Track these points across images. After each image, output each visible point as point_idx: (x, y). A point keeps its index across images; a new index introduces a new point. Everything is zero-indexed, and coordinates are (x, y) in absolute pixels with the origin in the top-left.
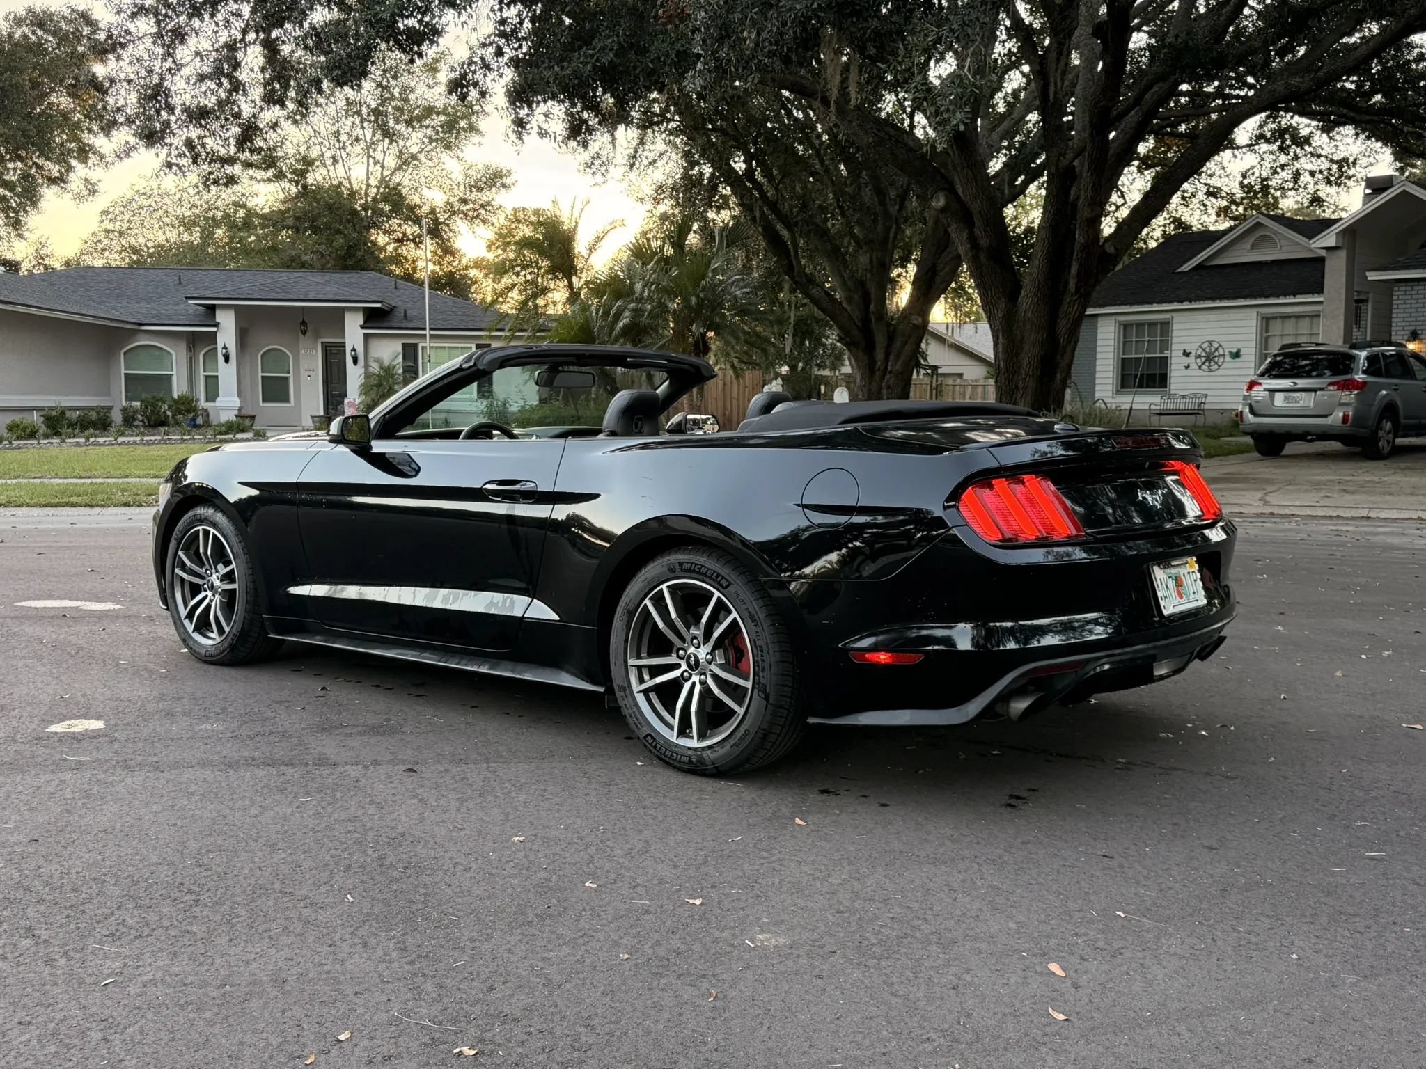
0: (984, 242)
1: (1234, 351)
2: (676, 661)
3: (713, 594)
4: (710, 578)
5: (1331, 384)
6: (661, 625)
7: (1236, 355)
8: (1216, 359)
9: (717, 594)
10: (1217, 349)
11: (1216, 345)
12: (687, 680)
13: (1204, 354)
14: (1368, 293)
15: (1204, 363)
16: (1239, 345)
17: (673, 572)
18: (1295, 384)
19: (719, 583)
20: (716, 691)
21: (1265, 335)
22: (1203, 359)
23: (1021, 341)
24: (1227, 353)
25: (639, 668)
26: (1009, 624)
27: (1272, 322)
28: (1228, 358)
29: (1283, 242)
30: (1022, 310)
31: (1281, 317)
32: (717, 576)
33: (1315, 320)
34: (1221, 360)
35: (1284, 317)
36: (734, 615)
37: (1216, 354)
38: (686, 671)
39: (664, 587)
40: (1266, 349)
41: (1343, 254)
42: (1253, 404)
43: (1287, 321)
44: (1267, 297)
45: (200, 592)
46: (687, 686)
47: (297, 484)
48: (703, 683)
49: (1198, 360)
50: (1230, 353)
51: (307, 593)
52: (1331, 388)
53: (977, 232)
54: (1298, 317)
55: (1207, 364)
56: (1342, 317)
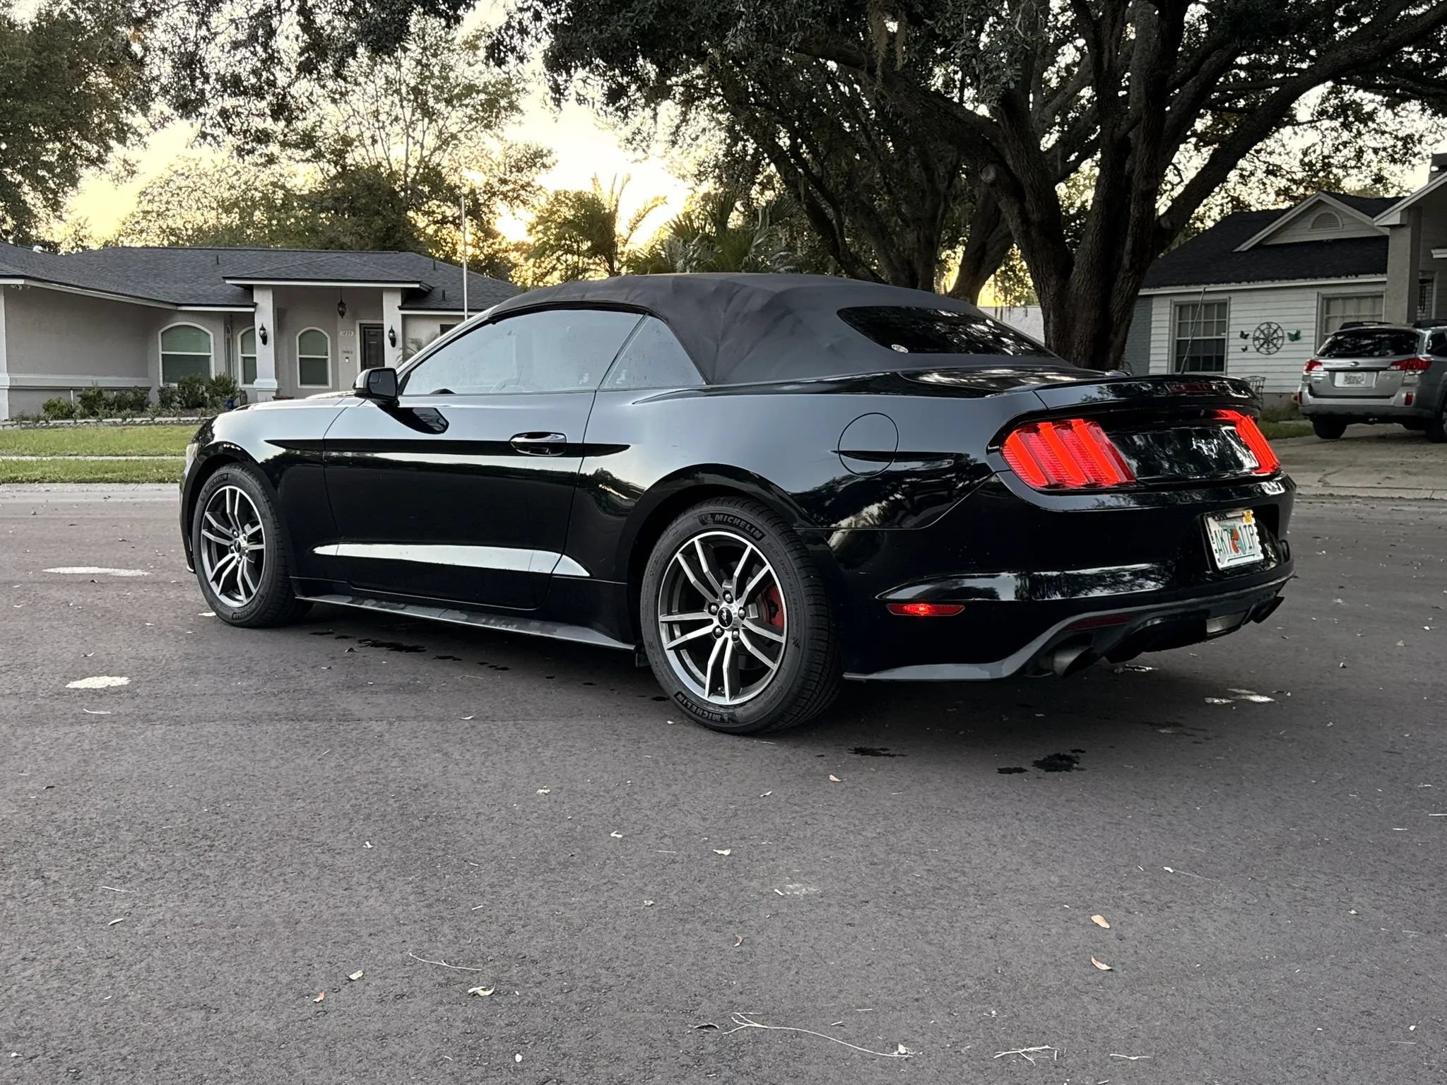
0: (1035, 217)
1: (1294, 333)
2: (709, 616)
3: (746, 546)
4: (743, 529)
5: (1394, 364)
6: (692, 579)
7: (1296, 337)
8: (1275, 341)
9: (750, 546)
10: (1275, 331)
11: (1275, 327)
12: (719, 636)
13: (1262, 336)
14: (1433, 272)
15: (1262, 346)
16: (1299, 326)
17: (704, 525)
19: (752, 535)
20: (749, 646)
21: (1325, 316)
22: (1262, 341)
23: (1074, 319)
24: (1286, 335)
25: (670, 624)
26: (1055, 574)
27: (1332, 303)
28: (1287, 341)
29: (1345, 220)
30: (1074, 288)
31: (1342, 298)
32: (750, 528)
33: (1378, 300)
34: (1280, 342)
35: (1346, 298)
36: (768, 567)
37: (1275, 336)
38: (718, 627)
39: (695, 539)
40: (1327, 331)
41: (1407, 232)
42: (1313, 385)
43: (1348, 302)
44: (1328, 277)
45: (227, 554)
46: (719, 642)
47: (324, 441)
48: (735, 639)
49: (1256, 342)
50: (1289, 334)
51: (333, 553)
52: (1394, 368)
53: (1028, 206)
54: (1360, 297)
55: (1265, 346)
56: (1406, 298)
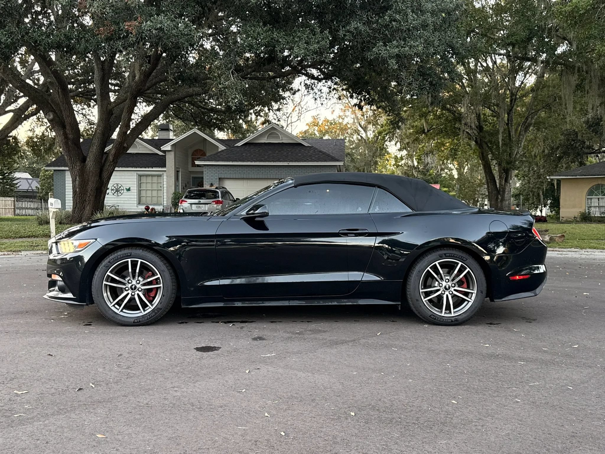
1: (128, 188)
4: (459, 258)
6: (435, 275)
7: (129, 190)
8: (120, 191)
9: (461, 263)
10: (120, 187)
11: (120, 185)
13: (115, 189)
14: (179, 168)
15: (115, 193)
16: (130, 186)
17: (441, 257)
18: (200, 201)
19: (462, 260)
21: (140, 182)
22: (115, 191)
23: (88, 180)
24: (125, 189)
27: (142, 178)
28: (125, 191)
29: (140, 146)
30: (88, 167)
31: (146, 176)
32: (462, 257)
33: (159, 177)
34: (122, 191)
35: (147, 176)
36: (468, 269)
37: (120, 189)
39: (436, 263)
40: (140, 188)
41: (173, 153)
42: (184, 209)
43: (148, 177)
44: (141, 167)
47: (216, 235)
49: (112, 191)
50: (126, 189)
51: (218, 284)
52: (213, 203)
54: (152, 176)
55: (116, 193)
56: (174, 177)
